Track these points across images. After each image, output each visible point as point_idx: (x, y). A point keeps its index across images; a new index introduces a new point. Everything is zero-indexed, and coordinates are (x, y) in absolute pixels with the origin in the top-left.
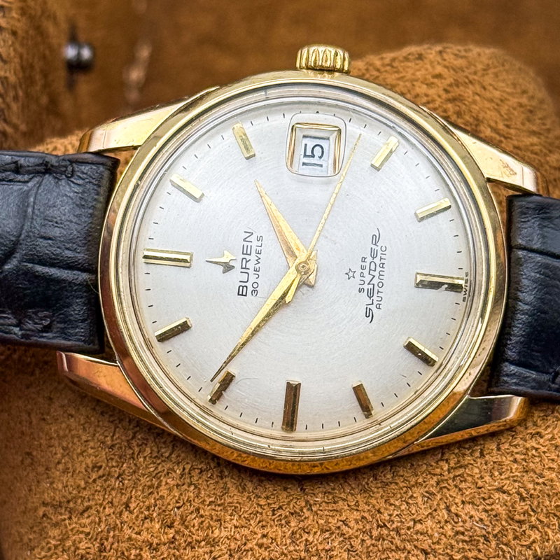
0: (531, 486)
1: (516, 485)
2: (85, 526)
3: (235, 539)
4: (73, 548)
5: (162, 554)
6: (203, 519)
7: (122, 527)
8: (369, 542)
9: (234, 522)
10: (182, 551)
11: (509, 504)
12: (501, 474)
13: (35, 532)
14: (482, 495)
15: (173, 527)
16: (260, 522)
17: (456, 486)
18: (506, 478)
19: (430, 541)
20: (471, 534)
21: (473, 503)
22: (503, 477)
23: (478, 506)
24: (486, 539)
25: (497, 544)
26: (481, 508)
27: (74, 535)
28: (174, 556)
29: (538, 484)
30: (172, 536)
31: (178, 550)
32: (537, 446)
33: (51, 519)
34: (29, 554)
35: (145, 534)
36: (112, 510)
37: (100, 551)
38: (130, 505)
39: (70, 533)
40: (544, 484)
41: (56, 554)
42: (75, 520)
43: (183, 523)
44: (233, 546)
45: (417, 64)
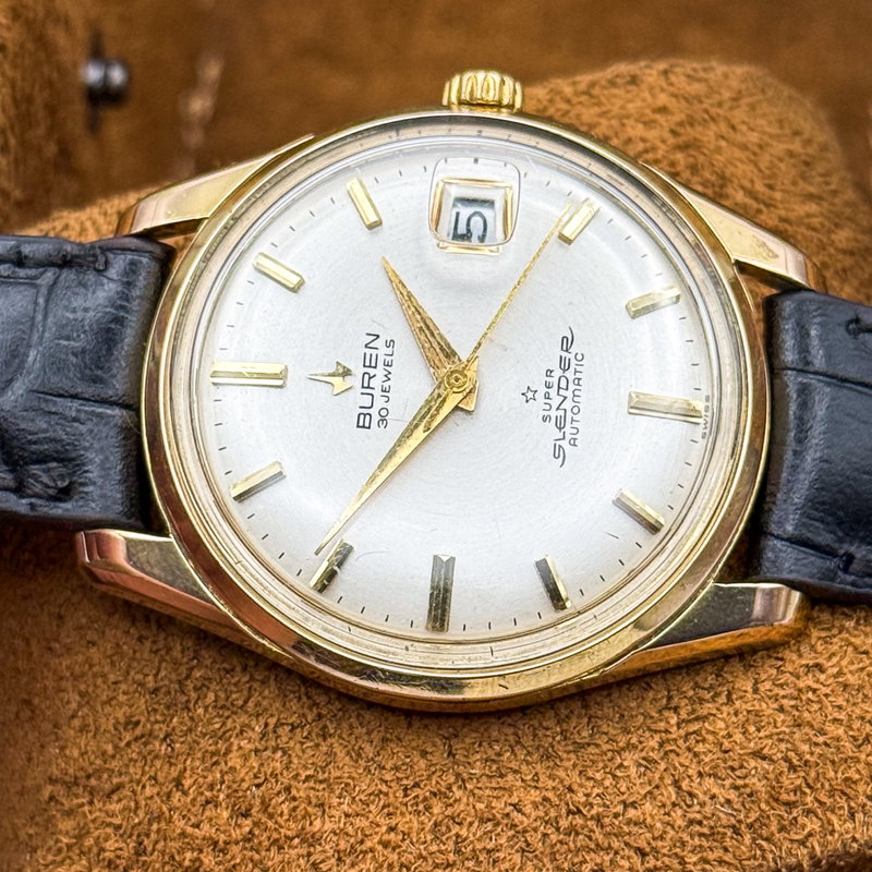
0: (805, 748)
1: (783, 746)
2: (113, 815)
3: (347, 834)
4: (95, 850)
5: (233, 858)
6: (296, 803)
7: (171, 817)
8: (554, 838)
9: (345, 807)
10: (263, 853)
11: (771, 776)
12: (759, 730)
13: (37, 824)
14: (730, 763)
15: (250, 815)
16: (384, 807)
17: (689, 749)
18: (766, 737)
19: (649, 835)
20: (712, 824)
21: (715, 776)
22: (762, 734)
23: (724, 780)
24: (736, 831)
25: (754, 840)
26: (728, 783)
27: (97, 829)
28: (252, 861)
29: (816, 744)
30: (247, 829)
31: (258, 852)
32: (815, 686)
33: (62, 804)
34: (28, 858)
35: (205, 827)
36: (156, 790)
37: (138, 854)
38: (184, 782)
39: (92, 826)
40: (826, 744)
41: (70, 858)
42: (98, 805)
43: (266, 810)
44: (343, 845)
45: (628, 92)
